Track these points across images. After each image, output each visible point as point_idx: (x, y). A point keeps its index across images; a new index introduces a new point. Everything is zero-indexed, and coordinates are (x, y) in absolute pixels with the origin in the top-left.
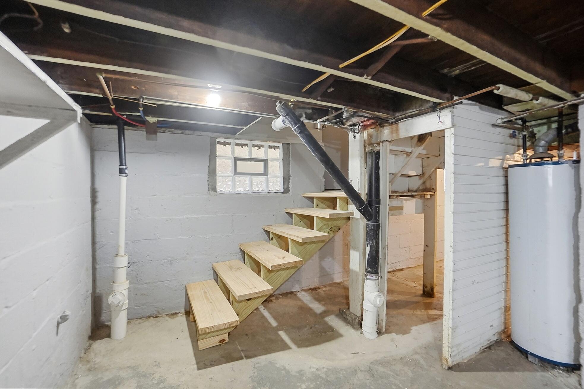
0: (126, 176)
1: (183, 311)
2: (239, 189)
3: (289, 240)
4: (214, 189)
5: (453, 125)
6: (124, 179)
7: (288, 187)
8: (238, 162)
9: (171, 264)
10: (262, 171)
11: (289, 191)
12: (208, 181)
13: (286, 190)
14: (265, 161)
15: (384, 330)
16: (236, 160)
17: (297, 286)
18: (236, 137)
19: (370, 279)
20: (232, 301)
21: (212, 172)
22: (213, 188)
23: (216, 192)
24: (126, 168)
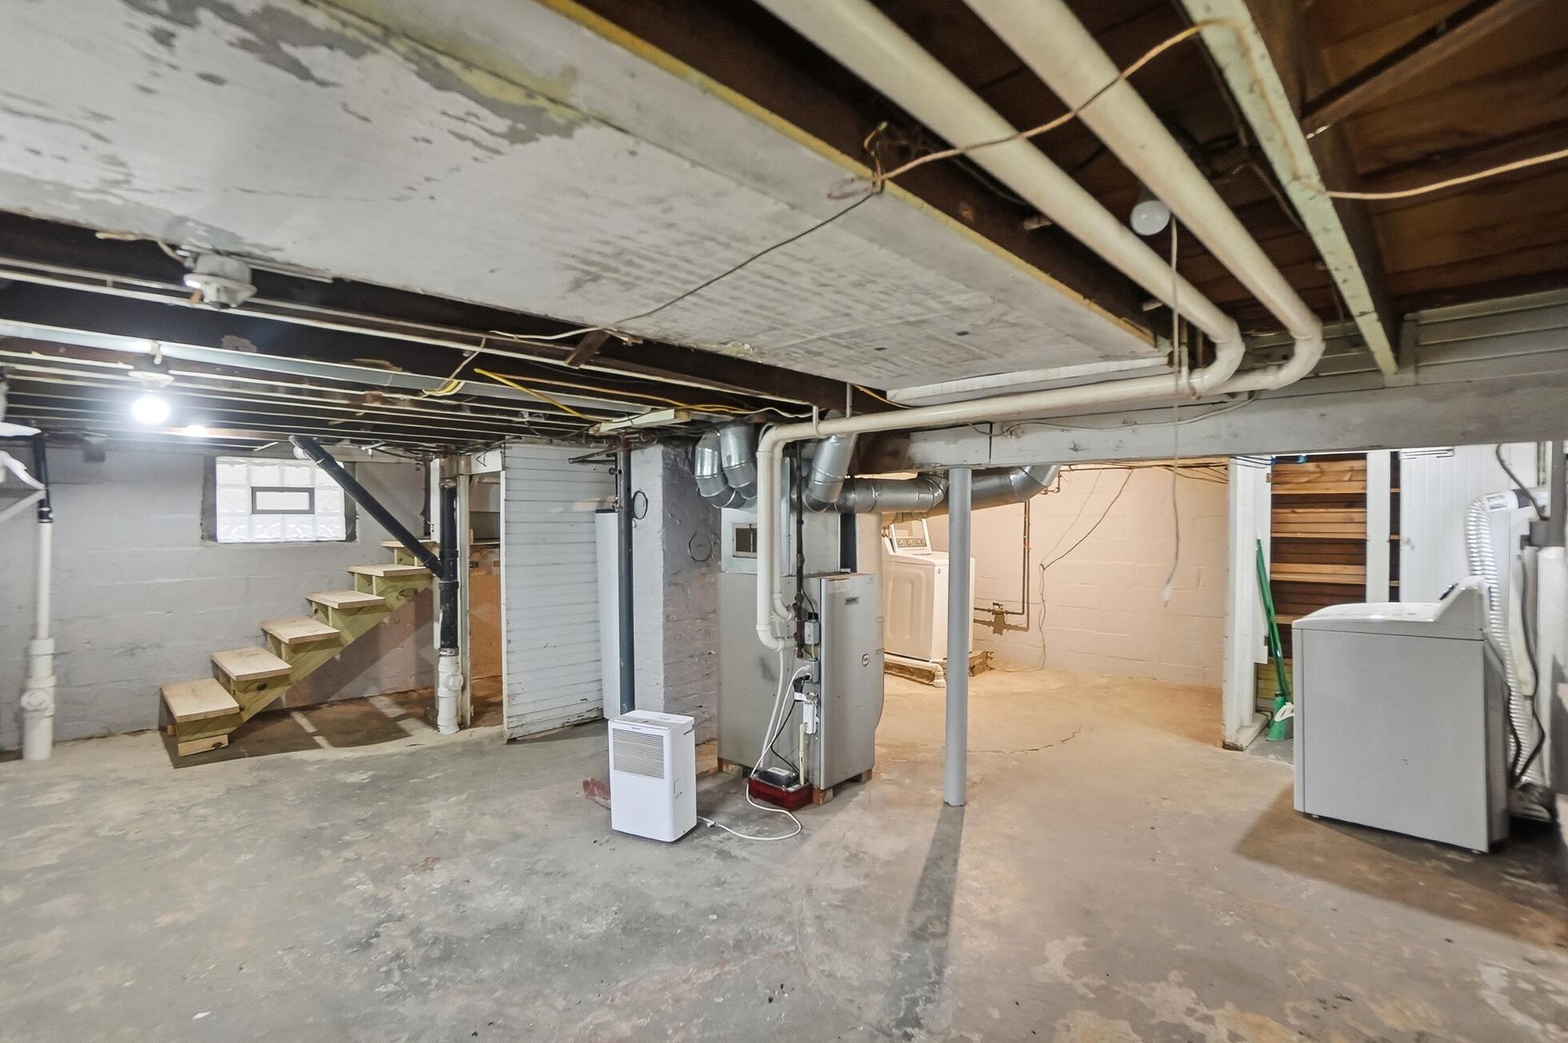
0: (51, 522)
1: (156, 727)
2: (261, 536)
3: (330, 609)
4: (213, 537)
5: (504, 468)
6: (46, 528)
7: (354, 532)
8: (258, 493)
9: (133, 655)
10: (306, 507)
11: (355, 538)
12: (201, 524)
13: (351, 537)
14: (311, 491)
15: (469, 723)
16: (254, 490)
17: (373, 688)
18: (253, 455)
19: (446, 656)
20: (234, 691)
21: (209, 512)
22: (210, 535)
23: (216, 541)
24: (50, 512)
